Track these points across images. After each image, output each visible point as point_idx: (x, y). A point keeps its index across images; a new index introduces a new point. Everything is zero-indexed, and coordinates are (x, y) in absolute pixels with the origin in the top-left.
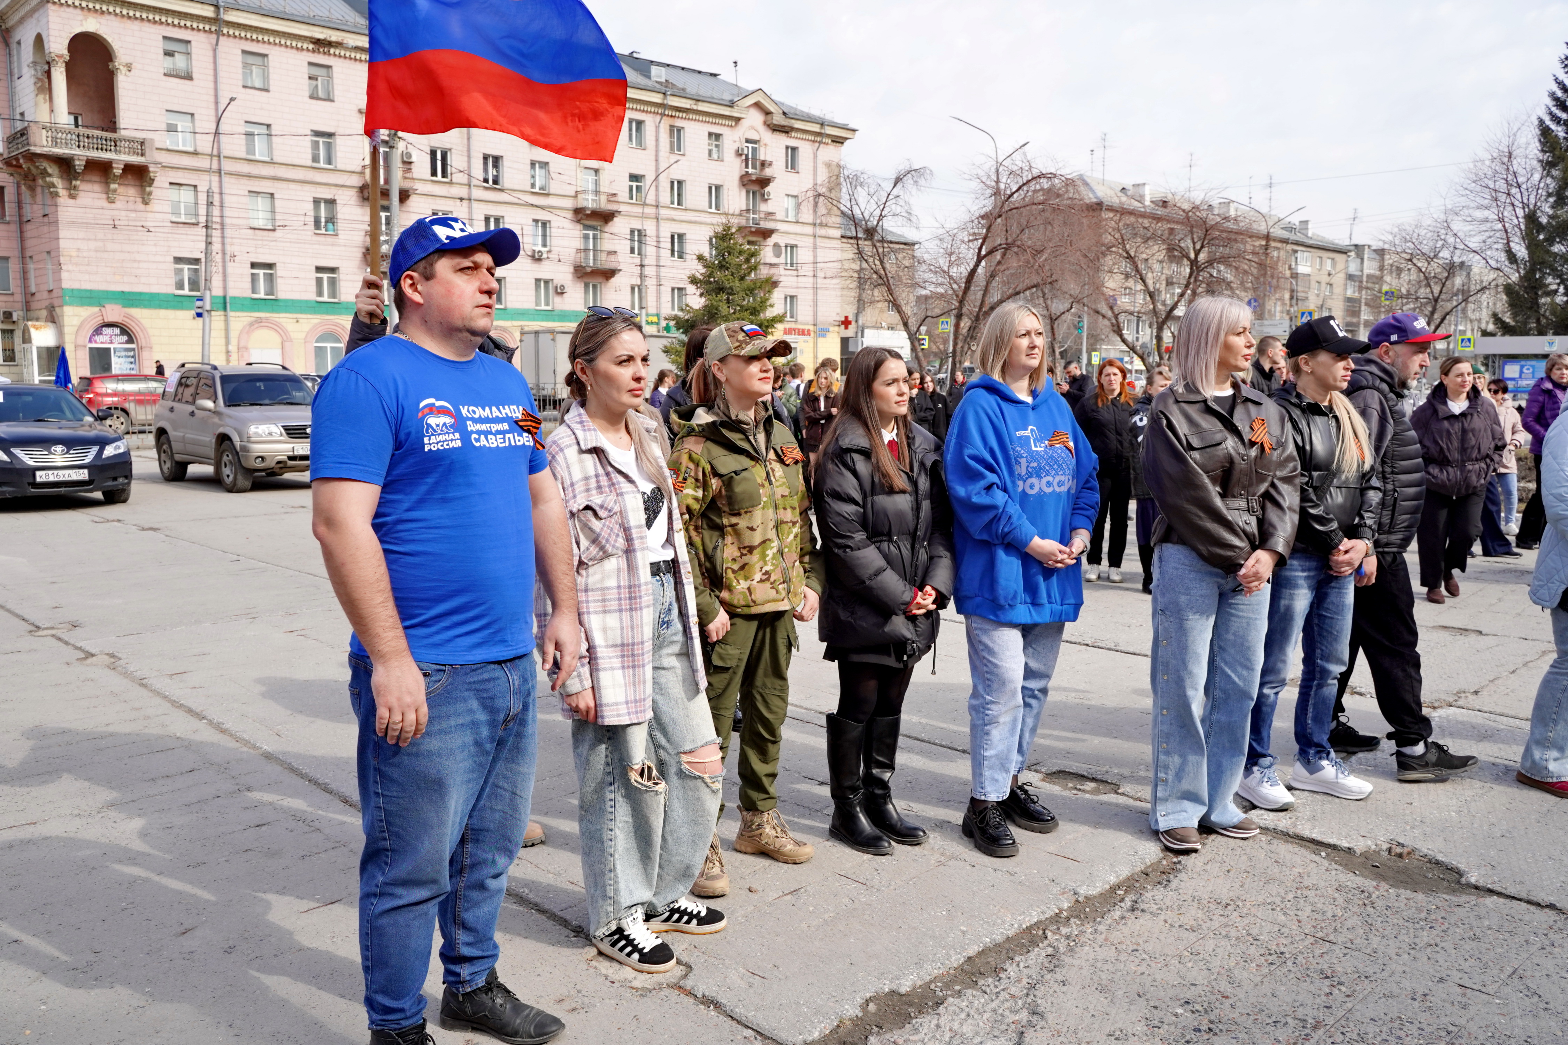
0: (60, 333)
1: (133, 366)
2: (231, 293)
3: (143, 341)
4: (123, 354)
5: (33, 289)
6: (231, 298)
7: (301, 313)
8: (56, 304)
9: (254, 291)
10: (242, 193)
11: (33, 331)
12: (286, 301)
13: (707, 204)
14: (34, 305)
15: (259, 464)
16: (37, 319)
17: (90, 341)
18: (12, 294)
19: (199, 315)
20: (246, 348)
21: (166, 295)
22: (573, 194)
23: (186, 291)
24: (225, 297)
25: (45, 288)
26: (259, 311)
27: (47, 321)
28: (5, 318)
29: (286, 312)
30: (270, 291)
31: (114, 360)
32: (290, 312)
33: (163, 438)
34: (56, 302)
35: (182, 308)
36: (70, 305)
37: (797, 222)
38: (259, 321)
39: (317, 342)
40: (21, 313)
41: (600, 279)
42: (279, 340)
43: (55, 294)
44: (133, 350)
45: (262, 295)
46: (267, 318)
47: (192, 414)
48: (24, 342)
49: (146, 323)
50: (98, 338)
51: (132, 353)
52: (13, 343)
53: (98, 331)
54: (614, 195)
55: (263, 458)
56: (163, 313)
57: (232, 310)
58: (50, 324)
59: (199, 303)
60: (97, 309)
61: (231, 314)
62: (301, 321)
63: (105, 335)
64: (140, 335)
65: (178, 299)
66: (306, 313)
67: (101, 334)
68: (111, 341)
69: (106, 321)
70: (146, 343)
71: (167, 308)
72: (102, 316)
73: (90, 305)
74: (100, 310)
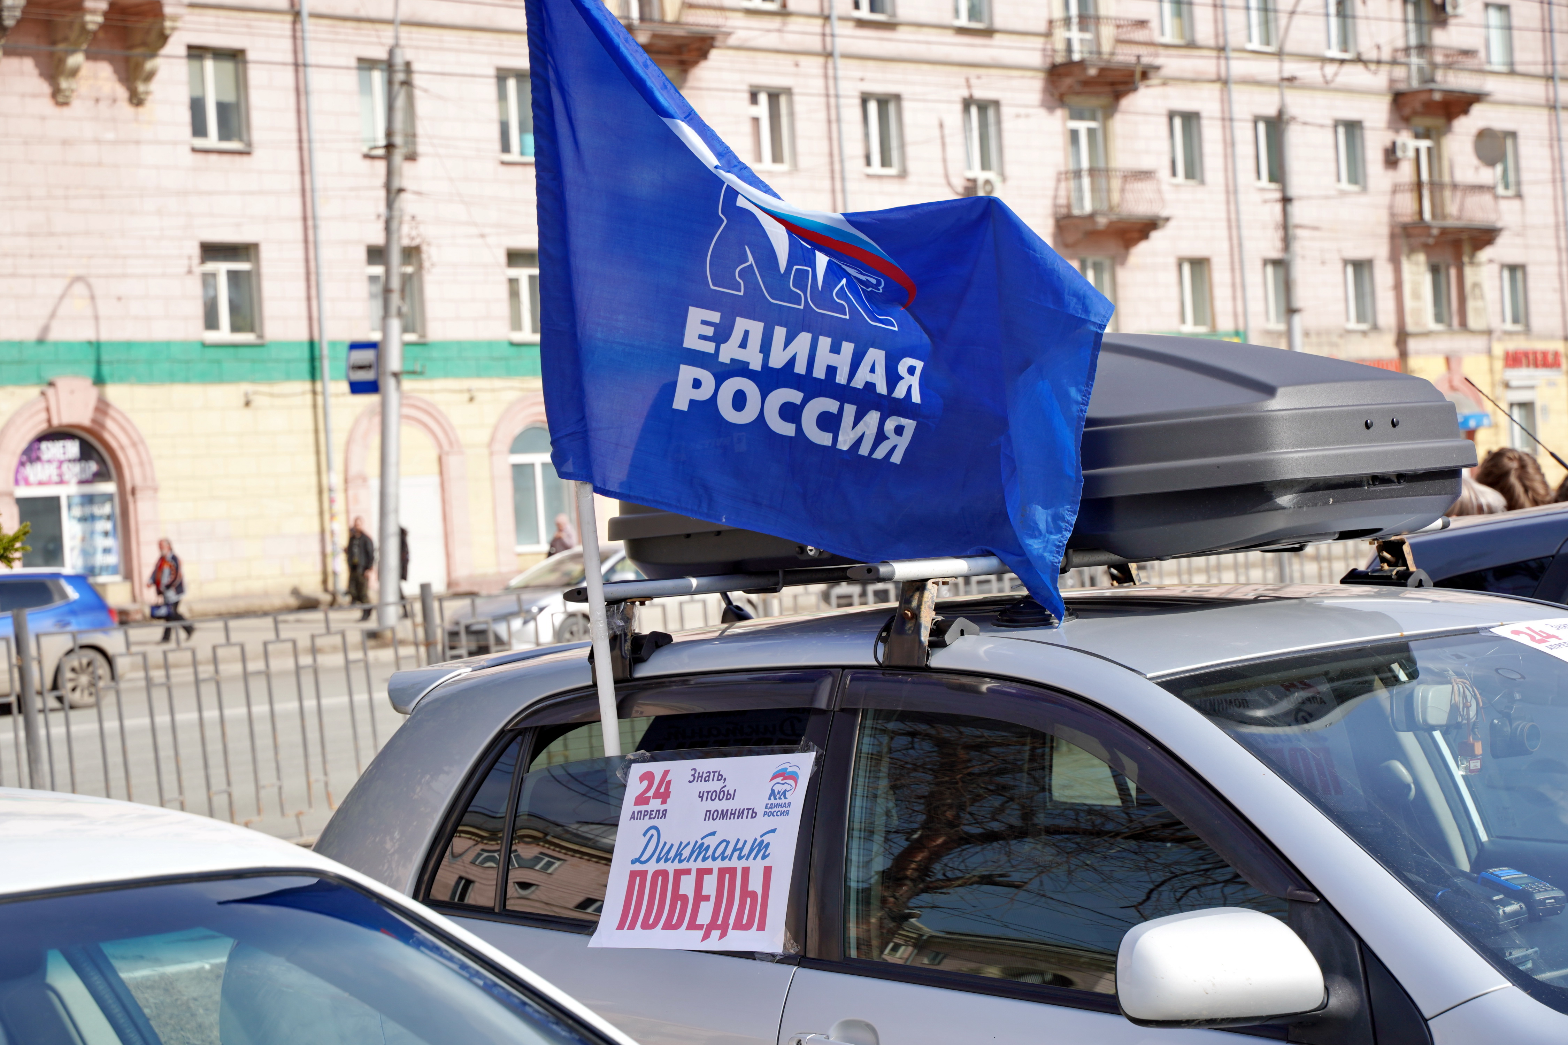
1: (110, 543)
2: (328, 331)
3: (137, 471)
4: (88, 509)
7: (479, 375)
10: (342, 61)
12: (447, 345)
13: (1322, 37)
17: (16, 482)
20: (364, 478)
21: (185, 344)
22: (1042, 27)
23: (224, 334)
24: (313, 344)
29: (446, 375)
31: (68, 527)
32: (456, 375)
35: (220, 379)
37: (1512, 73)
39: (514, 451)
41: (1113, 246)
42: (432, 452)
44: (111, 497)
46: (405, 395)
49: (143, 423)
50: (34, 472)
51: (108, 508)
53: (31, 455)
54: (1142, 24)
56: (181, 393)
57: (331, 378)
60: (33, 392)
62: (479, 396)
63: (49, 461)
64: (128, 458)
65: (211, 353)
66: (490, 376)
67: (38, 459)
68: (60, 475)
69: (55, 422)
70: (145, 478)
71: (187, 380)
72: (48, 410)
73: (20, 381)
74: (43, 394)
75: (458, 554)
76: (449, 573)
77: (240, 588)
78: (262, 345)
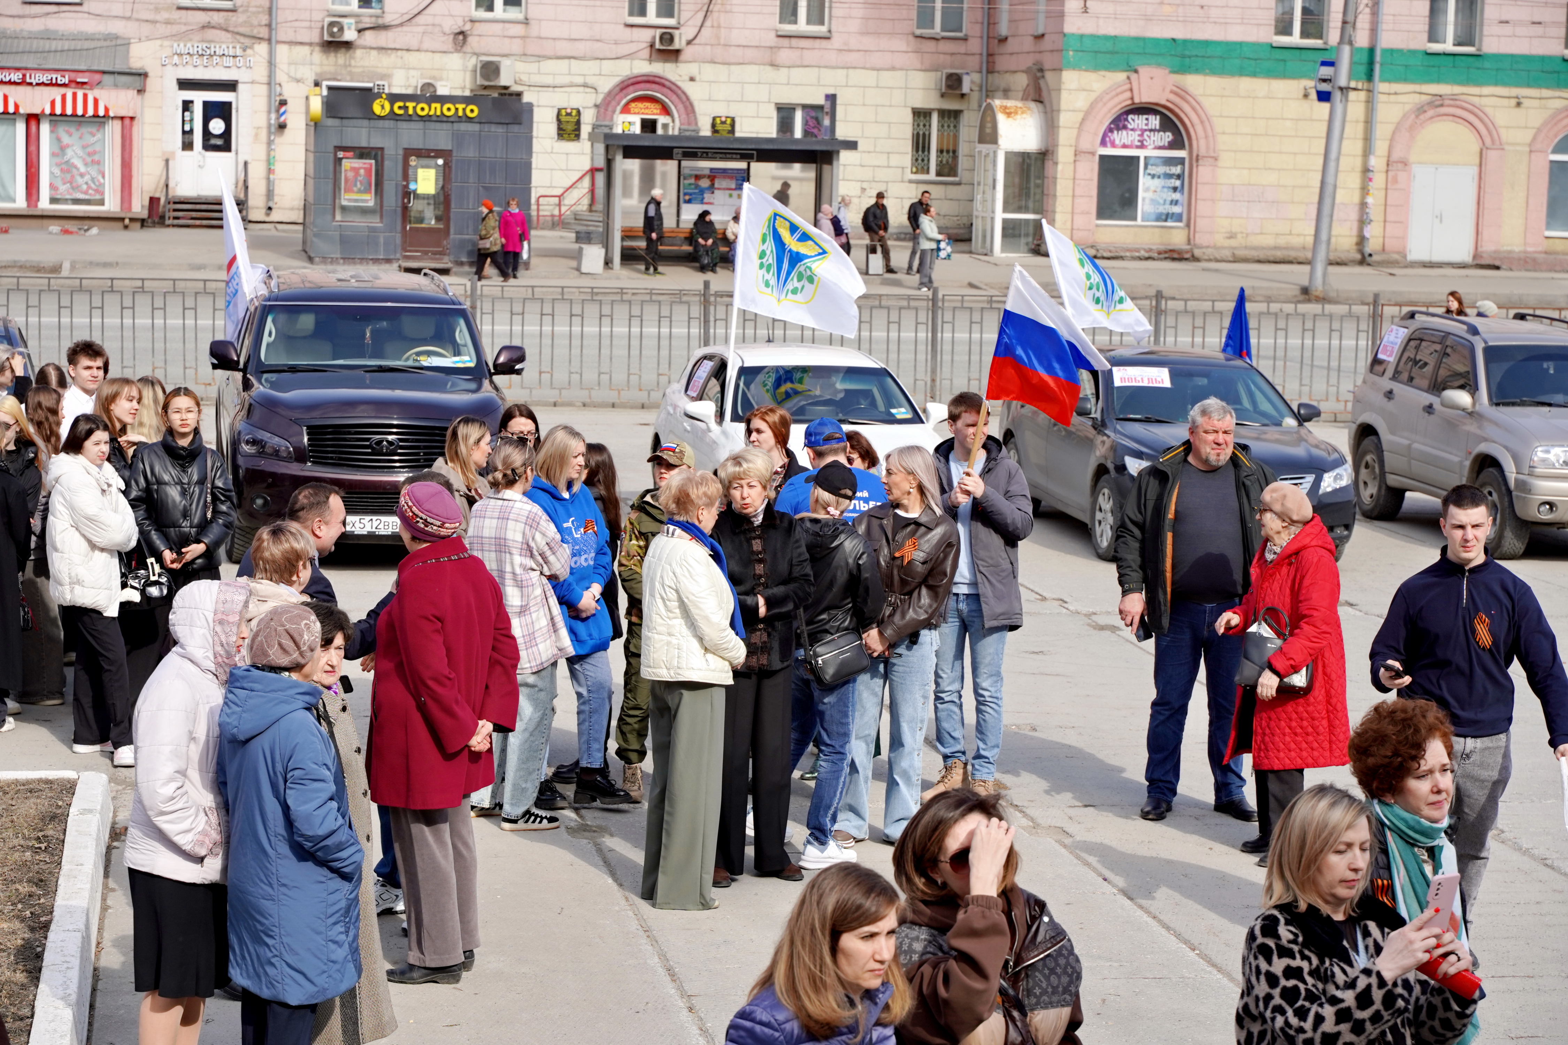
0: (1050, 126)
1: (1177, 196)
2: (1388, 40)
3: (1202, 142)
4: (1161, 170)
5: (1003, 29)
6: (1385, 51)
7: (1529, 86)
8: (1047, 66)
9: (1433, 37)
11: (1002, 120)
12: (1498, 57)
14: (1002, 63)
15: (1545, 515)
16: (1006, 93)
17: (1103, 143)
18: (965, 39)
19: (1324, 97)
20: (1405, 163)
21: (1256, 45)
23: (1295, 39)
24: (1372, 51)
25: (1028, 29)
26: (1438, 81)
27: (1024, 98)
28: (949, 87)
29: (1496, 84)
30: (1466, 37)
31: (1144, 181)
32: (1505, 84)
33: (1368, 441)
34: (1048, 61)
35: (1283, 75)
36: (1075, 67)
38: (1438, 102)
39: (1556, 151)
40: (976, 77)
42: (1474, 146)
43: (1047, 44)
44: (1181, 161)
45: (1448, 46)
46: (1454, 97)
47: (1429, 409)
48: (982, 140)
49: (1211, 105)
50: (1120, 137)
51: (1177, 170)
52: (956, 138)
53: (1119, 123)
55: (1551, 505)
56: (1246, 84)
57: (1383, 80)
58: (1033, 105)
59: (1326, 71)
60: (1121, 76)
61: (1382, 87)
62: (1526, 102)
63: (1132, 130)
64: (1197, 131)
65: (1278, 54)
66: (1539, 86)
67: (1125, 127)
68: (1141, 141)
69: (1137, 100)
70: (1208, 148)
71: (1254, 75)
72: (1131, 90)
73: (1111, 67)
74: (1128, 78)
75: (1486, 233)
76: (1476, 248)
77: (1282, 241)
78: (1326, 50)
